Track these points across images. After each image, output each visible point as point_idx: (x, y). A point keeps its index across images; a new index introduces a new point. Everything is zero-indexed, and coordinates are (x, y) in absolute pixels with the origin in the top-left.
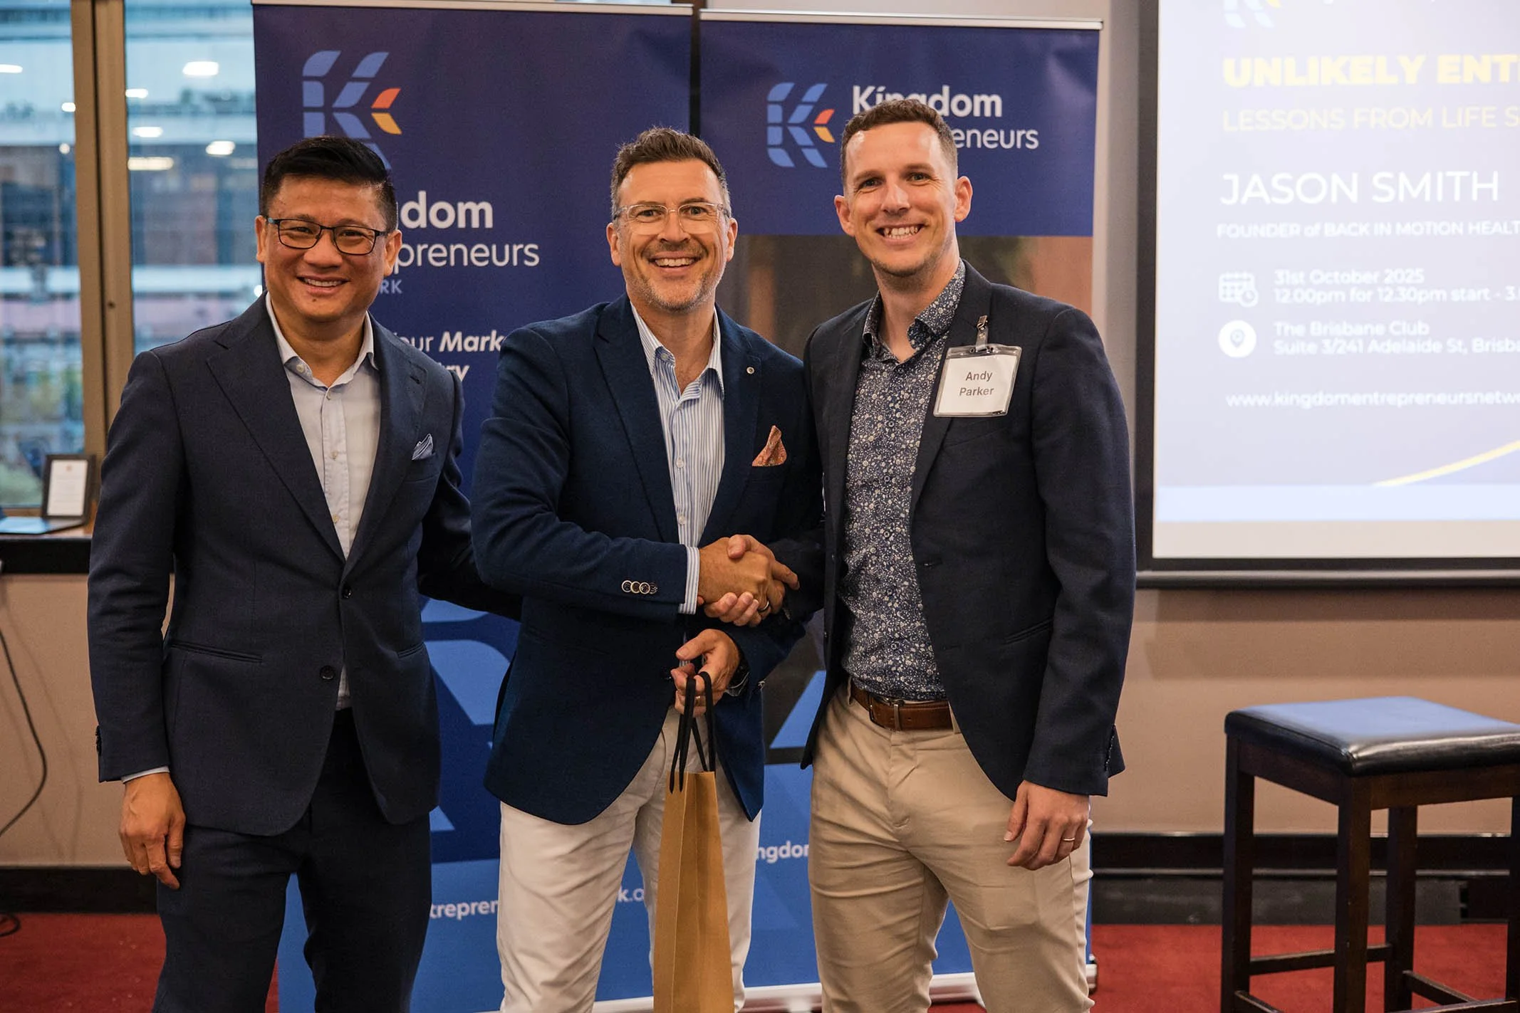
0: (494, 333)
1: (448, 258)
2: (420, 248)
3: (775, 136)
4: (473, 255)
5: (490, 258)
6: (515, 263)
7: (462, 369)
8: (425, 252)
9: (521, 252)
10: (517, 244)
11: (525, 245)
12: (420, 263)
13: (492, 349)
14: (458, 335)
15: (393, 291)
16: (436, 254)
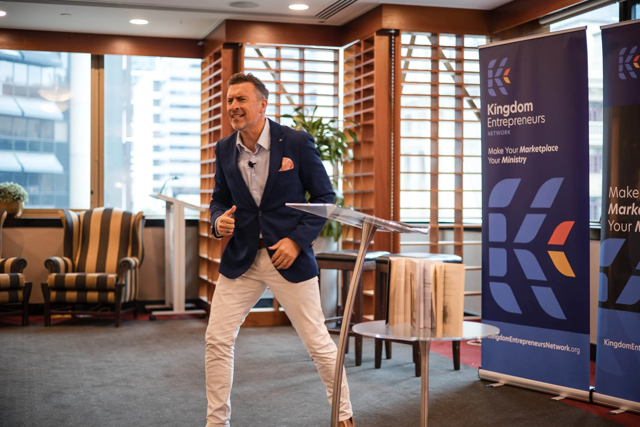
0: (533, 146)
1: (522, 122)
2: (515, 119)
3: (621, 68)
4: (528, 120)
5: (532, 121)
6: (539, 122)
7: (525, 158)
8: (516, 120)
9: (540, 118)
10: (539, 116)
11: (541, 116)
12: (515, 124)
13: (532, 151)
14: (524, 147)
15: (508, 134)
16: (519, 121)
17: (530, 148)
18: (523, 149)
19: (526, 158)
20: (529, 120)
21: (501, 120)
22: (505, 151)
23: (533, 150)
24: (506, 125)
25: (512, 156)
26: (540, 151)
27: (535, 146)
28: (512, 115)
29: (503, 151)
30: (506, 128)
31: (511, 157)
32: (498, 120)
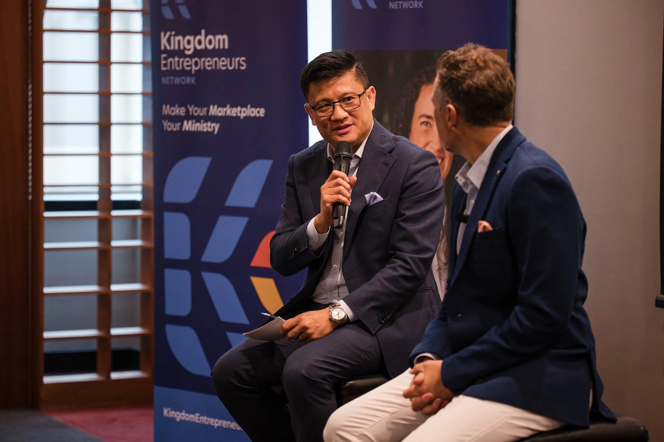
0: (228, 106)
1: (212, 66)
2: (202, 60)
5: (227, 66)
6: (236, 67)
8: (204, 62)
9: (239, 62)
10: (238, 57)
11: (240, 58)
12: (202, 68)
13: (227, 115)
14: (216, 106)
15: (192, 83)
16: (208, 63)
17: (225, 109)
18: (214, 110)
19: (218, 125)
20: (222, 63)
21: (181, 60)
22: (187, 111)
23: (228, 113)
24: (189, 69)
25: (198, 119)
26: (239, 115)
27: (232, 106)
28: (197, 53)
29: (184, 111)
30: (188, 73)
31: (196, 122)
32: (177, 59)
